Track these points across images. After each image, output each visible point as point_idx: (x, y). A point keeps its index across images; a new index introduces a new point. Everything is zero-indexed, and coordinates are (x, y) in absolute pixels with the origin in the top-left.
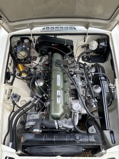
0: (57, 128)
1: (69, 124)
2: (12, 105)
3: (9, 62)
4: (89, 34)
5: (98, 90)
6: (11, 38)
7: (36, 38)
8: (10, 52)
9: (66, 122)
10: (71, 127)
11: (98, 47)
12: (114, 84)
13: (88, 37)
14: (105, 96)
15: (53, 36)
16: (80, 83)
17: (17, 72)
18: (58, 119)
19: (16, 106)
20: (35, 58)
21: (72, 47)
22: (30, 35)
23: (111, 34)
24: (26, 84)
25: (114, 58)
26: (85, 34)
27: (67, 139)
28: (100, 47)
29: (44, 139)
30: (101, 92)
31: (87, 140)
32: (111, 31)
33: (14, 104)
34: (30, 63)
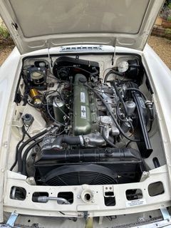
0: (83, 143)
1: (98, 138)
2: (22, 134)
3: (21, 83)
4: (117, 54)
5: (132, 105)
6: (24, 59)
7: (54, 59)
8: (22, 74)
9: (93, 137)
10: (101, 141)
11: (129, 67)
12: (151, 100)
13: (116, 58)
14: (142, 112)
15: (74, 57)
16: (110, 101)
17: (29, 99)
18: (83, 134)
19: (26, 136)
20: (52, 85)
21: (98, 68)
22: (47, 56)
23: (143, 55)
24: (40, 114)
25: (148, 75)
26: (112, 54)
27: (95, 155)
28: (132, 69)
29: (65, 156)
30: (136, 107)
31: (122, 154)
32: (142, 50)
33: (25, 132)
34: (46, 89)
